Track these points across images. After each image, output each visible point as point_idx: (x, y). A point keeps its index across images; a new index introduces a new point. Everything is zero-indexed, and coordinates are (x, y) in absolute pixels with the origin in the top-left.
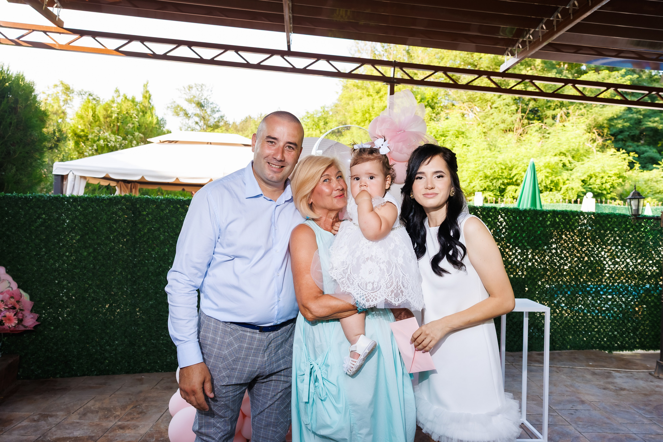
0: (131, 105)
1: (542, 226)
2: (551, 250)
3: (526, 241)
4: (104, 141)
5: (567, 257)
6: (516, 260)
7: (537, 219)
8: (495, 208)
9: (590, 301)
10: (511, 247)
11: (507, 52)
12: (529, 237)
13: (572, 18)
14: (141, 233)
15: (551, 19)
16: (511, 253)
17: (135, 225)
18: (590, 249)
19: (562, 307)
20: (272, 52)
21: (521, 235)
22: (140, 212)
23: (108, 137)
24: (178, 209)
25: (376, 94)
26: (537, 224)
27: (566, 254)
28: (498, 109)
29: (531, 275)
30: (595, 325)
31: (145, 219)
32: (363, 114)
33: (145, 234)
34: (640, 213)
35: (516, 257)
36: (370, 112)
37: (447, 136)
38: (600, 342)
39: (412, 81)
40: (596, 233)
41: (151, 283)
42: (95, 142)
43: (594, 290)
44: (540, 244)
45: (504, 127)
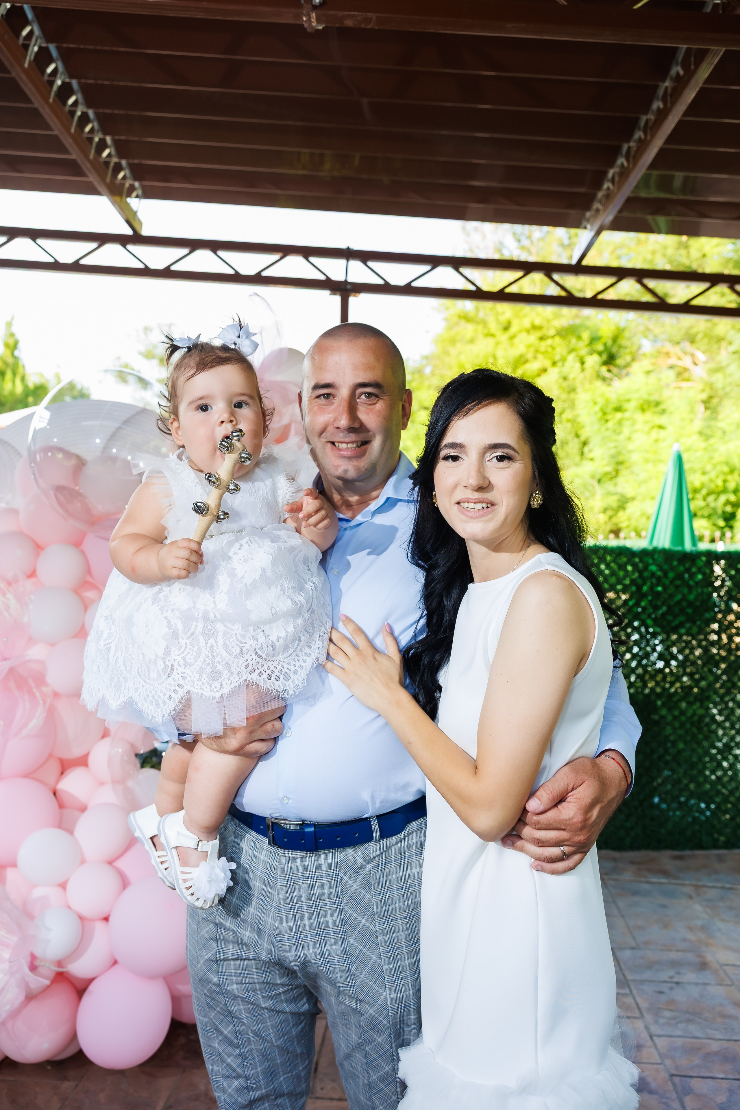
12: (656, 608)
26: (672, 582)
29: (664, 689)
37: (626, 410)
39: (388, 289)
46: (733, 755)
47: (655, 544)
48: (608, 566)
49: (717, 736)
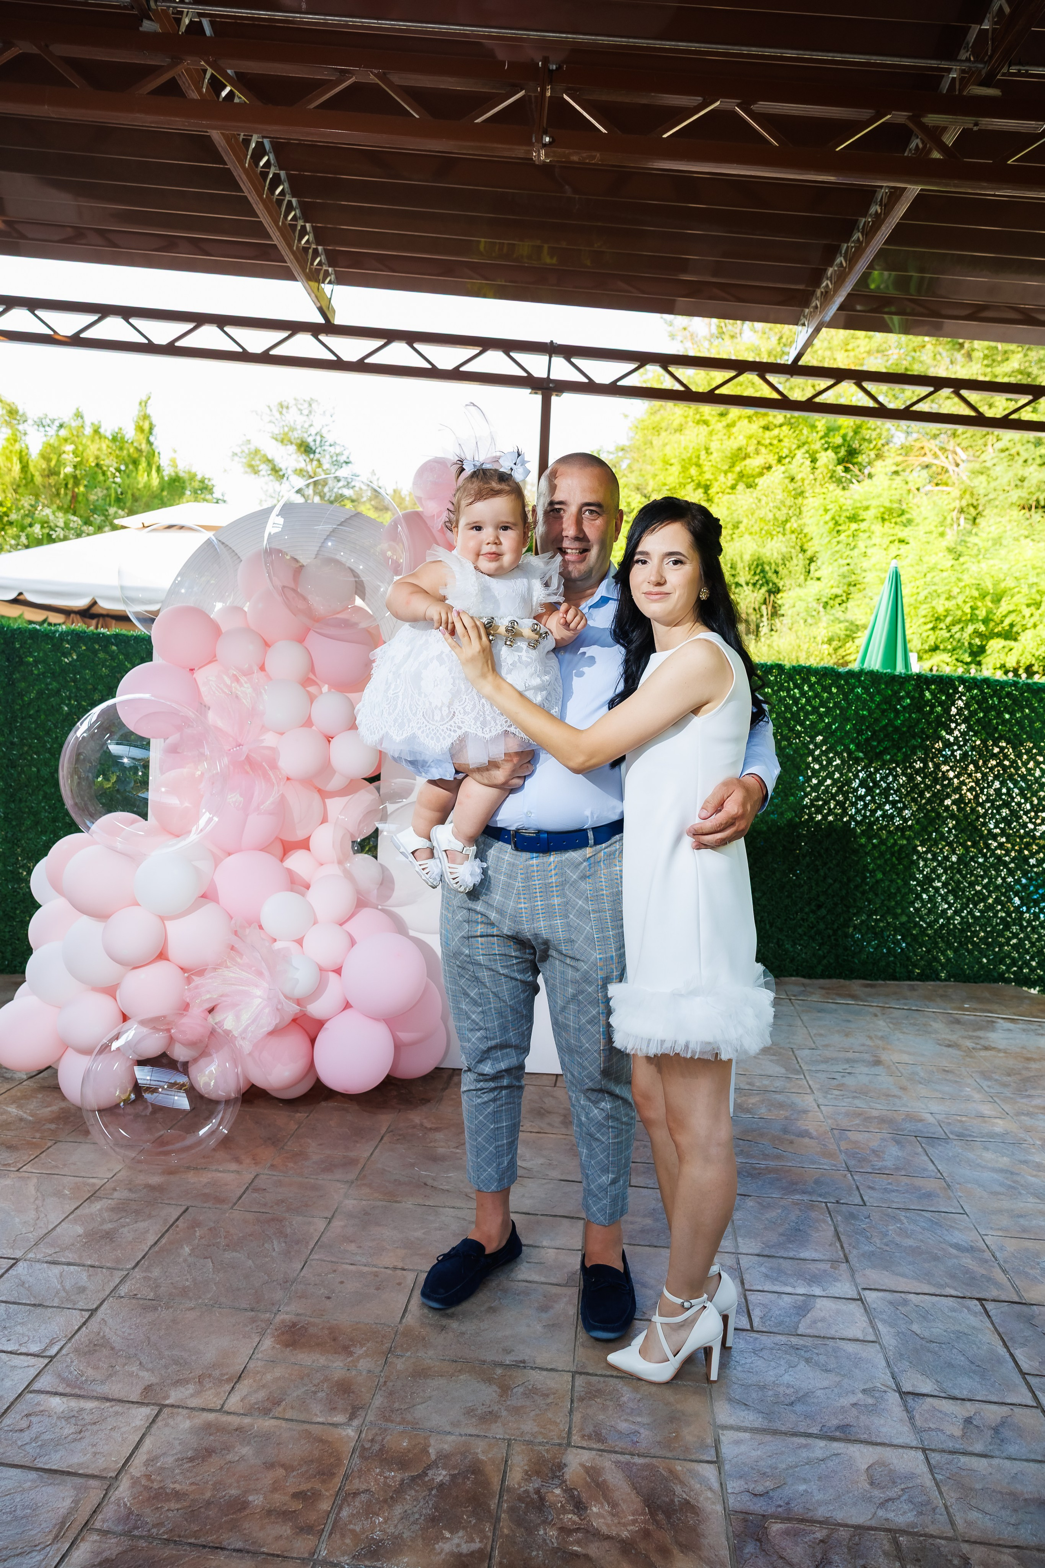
0: (108, 447)
4: (42, 527)
5: (950, 780)
9: (1004, 879)
10: (817, 752)
12: (860, 732)
14: (23, 700)
17: (12, 683)
18: (1007, 763)
19: (937, 890)
20: (294, 328)
22: (21, 658)
23: (51, 517)
24: (95, 652)
25: (717, 418)
26: (878, 706)
28: (1007, 453)
29: (865, 817)
30: (1012, 932)
31: (31, 672)
32: (683, 467)
33: (31, 701)
35: (830, 775)
36: (701, 462)
37: (863, 520)
38: (1021, 968)
39: (590, 387)
40: (1022, 728)
41: (44, 797)
42: (23, 529)
43: (1013, 854)
45: (1020, 498)
46: (933, 888)
47: (867, 666)
48: (811, 687)
49: (918, 869)
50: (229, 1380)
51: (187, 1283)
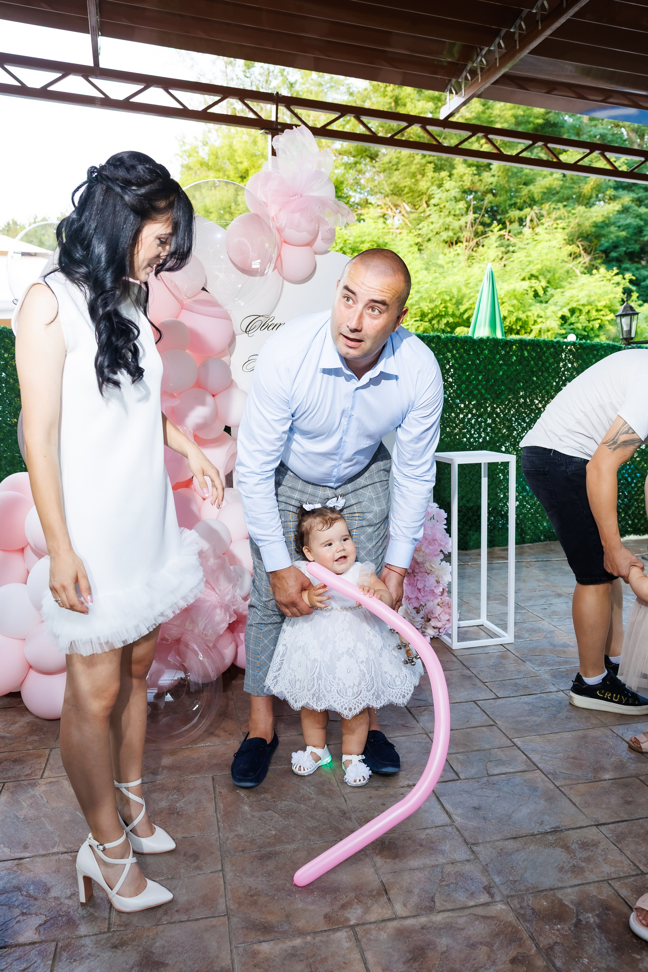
1: (505, 364)
2: (517, 399)
3: (483, 386)
6: (470, 416)
7: (498, 353)
8: (439, 337)
11: (449, 87)
13: (540, 28)
15: (512, 30)
16: (462, 406)
20: (66, 69)
21: (476, 378)
26: (498, 361)
27: (538, 404)
28: (438, 207)
34: (633, 335)
35: (470, 411)
44: (502, 390)
45: (448, 236)
50: (379, 894)
51: (274, 833)
